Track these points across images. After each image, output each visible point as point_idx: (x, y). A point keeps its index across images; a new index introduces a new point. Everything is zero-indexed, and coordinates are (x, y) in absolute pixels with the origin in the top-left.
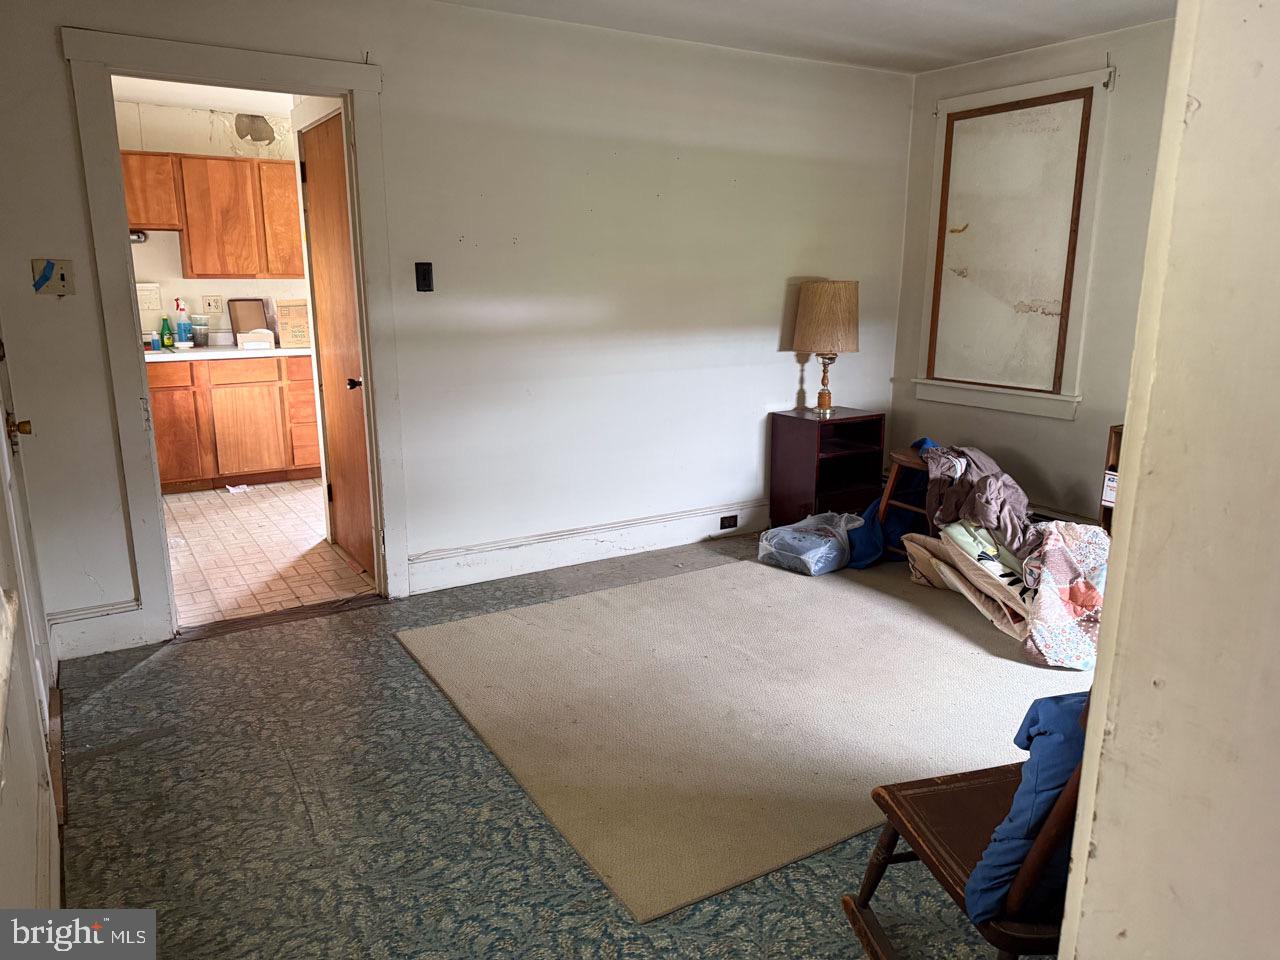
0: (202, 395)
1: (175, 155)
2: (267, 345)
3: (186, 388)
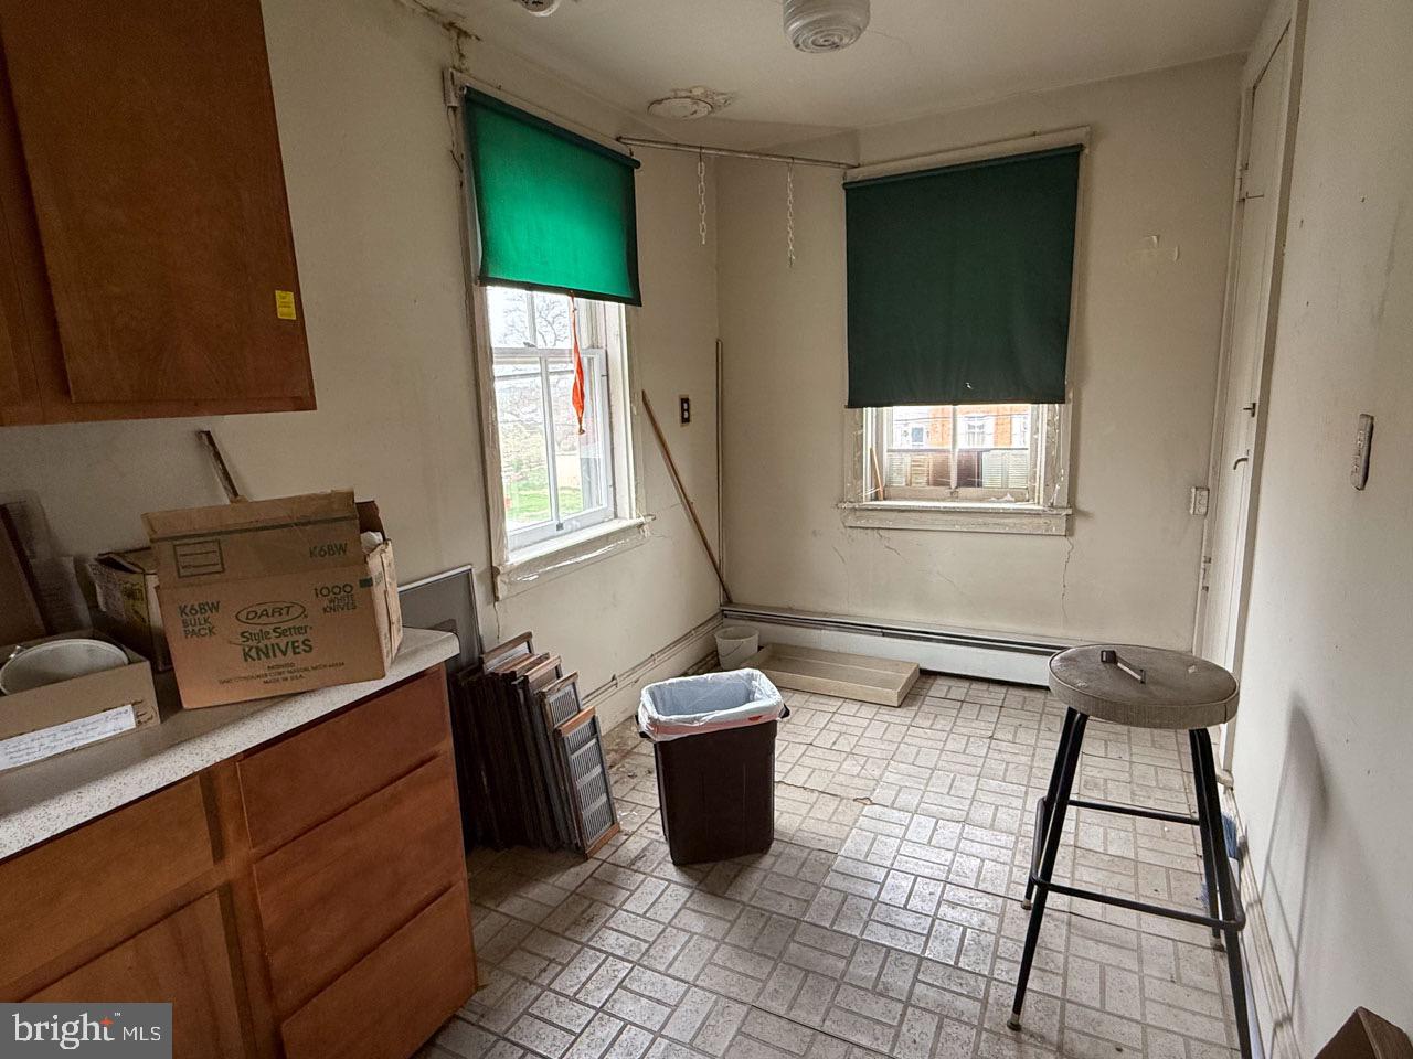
2: (118, 721)
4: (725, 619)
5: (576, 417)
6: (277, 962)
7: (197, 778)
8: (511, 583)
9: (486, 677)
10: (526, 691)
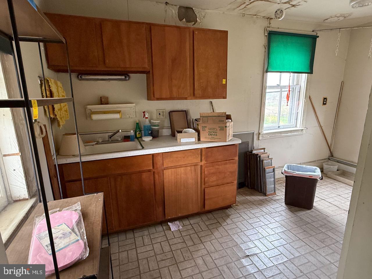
0: (158, 173)
1: (147, 23)
2: (193, 140)
3: (149, 171)
4: (329, 160)
5: (287, 102)
6: (206, 179)
7: (200, 149)
8: (263, 137)
9: (253, 154)
10: (260, 158)
